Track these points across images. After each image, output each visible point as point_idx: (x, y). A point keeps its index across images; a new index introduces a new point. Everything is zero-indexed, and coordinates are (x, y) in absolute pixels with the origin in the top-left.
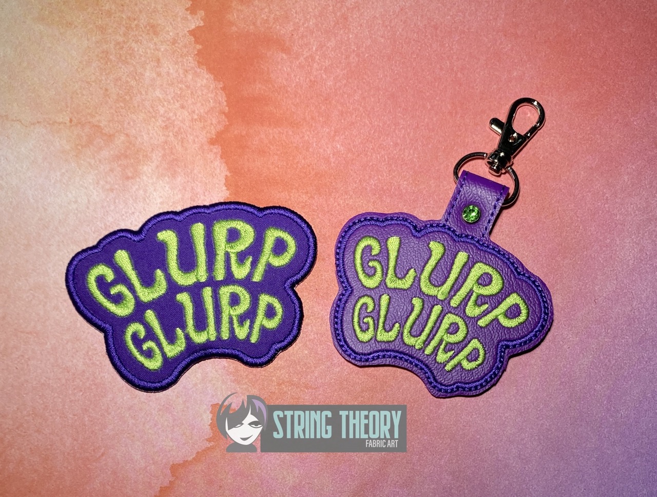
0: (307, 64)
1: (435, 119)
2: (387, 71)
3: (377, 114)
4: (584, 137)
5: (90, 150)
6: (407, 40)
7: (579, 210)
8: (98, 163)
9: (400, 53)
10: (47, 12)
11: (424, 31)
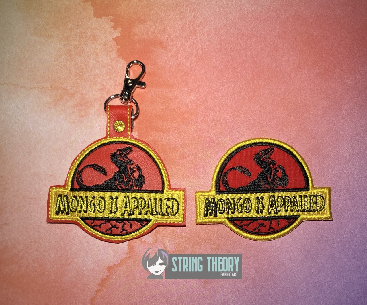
0: (176, 55)
1: (243, 83)
2: (218, 58)
3: (213, 81)
4: (322, 91)
5: (62, 102)
6: (228, 41)
7: (320, 129)
8: (66, 108)
9: (225, 48)
10: (38, 30)
11: (237, 37)
